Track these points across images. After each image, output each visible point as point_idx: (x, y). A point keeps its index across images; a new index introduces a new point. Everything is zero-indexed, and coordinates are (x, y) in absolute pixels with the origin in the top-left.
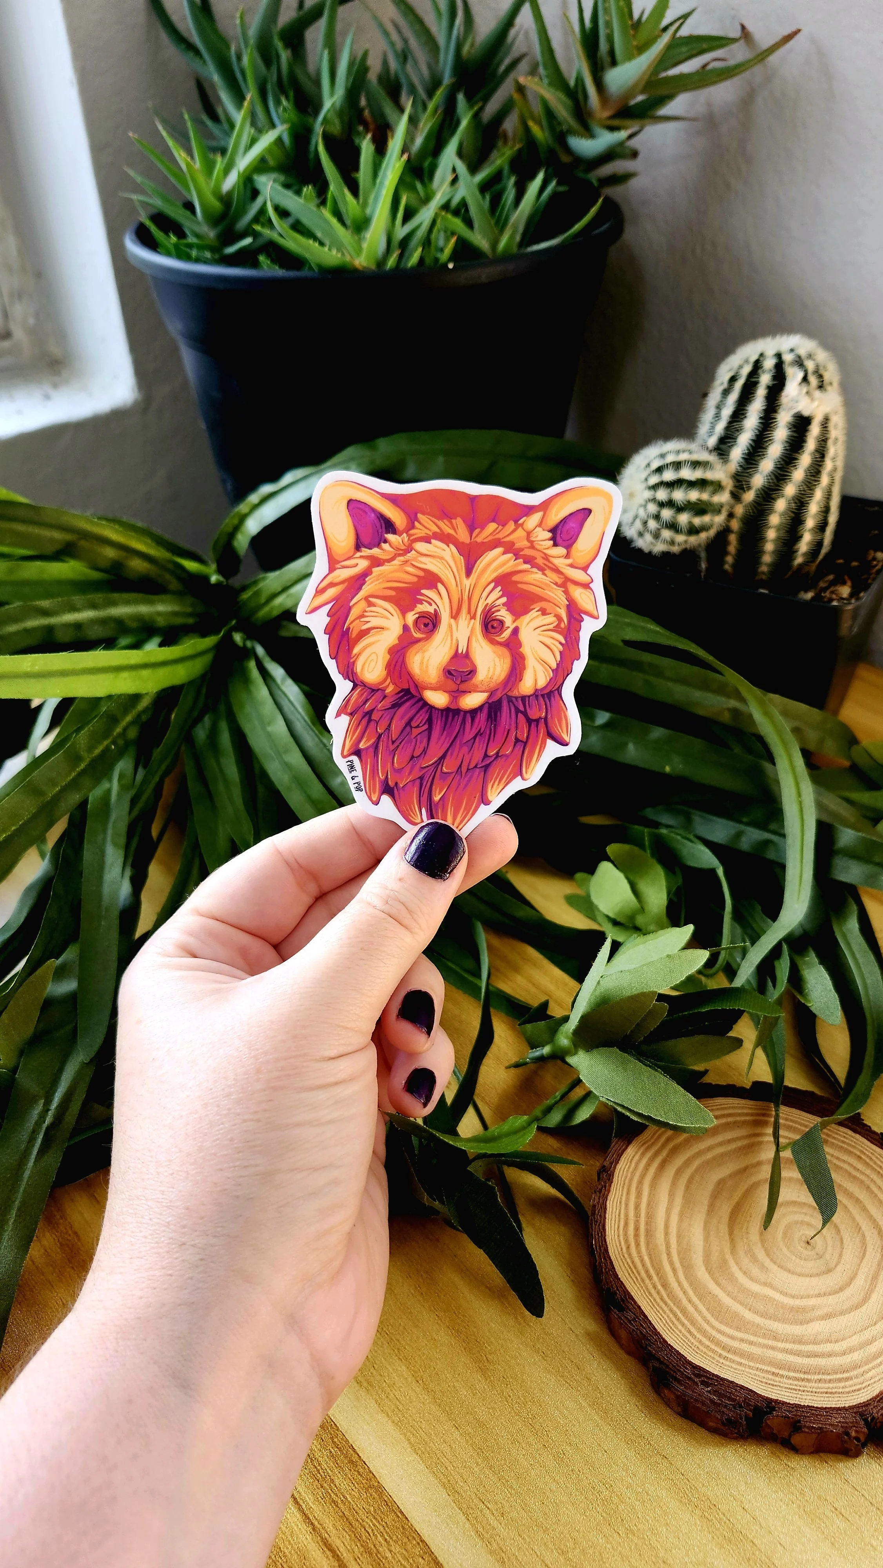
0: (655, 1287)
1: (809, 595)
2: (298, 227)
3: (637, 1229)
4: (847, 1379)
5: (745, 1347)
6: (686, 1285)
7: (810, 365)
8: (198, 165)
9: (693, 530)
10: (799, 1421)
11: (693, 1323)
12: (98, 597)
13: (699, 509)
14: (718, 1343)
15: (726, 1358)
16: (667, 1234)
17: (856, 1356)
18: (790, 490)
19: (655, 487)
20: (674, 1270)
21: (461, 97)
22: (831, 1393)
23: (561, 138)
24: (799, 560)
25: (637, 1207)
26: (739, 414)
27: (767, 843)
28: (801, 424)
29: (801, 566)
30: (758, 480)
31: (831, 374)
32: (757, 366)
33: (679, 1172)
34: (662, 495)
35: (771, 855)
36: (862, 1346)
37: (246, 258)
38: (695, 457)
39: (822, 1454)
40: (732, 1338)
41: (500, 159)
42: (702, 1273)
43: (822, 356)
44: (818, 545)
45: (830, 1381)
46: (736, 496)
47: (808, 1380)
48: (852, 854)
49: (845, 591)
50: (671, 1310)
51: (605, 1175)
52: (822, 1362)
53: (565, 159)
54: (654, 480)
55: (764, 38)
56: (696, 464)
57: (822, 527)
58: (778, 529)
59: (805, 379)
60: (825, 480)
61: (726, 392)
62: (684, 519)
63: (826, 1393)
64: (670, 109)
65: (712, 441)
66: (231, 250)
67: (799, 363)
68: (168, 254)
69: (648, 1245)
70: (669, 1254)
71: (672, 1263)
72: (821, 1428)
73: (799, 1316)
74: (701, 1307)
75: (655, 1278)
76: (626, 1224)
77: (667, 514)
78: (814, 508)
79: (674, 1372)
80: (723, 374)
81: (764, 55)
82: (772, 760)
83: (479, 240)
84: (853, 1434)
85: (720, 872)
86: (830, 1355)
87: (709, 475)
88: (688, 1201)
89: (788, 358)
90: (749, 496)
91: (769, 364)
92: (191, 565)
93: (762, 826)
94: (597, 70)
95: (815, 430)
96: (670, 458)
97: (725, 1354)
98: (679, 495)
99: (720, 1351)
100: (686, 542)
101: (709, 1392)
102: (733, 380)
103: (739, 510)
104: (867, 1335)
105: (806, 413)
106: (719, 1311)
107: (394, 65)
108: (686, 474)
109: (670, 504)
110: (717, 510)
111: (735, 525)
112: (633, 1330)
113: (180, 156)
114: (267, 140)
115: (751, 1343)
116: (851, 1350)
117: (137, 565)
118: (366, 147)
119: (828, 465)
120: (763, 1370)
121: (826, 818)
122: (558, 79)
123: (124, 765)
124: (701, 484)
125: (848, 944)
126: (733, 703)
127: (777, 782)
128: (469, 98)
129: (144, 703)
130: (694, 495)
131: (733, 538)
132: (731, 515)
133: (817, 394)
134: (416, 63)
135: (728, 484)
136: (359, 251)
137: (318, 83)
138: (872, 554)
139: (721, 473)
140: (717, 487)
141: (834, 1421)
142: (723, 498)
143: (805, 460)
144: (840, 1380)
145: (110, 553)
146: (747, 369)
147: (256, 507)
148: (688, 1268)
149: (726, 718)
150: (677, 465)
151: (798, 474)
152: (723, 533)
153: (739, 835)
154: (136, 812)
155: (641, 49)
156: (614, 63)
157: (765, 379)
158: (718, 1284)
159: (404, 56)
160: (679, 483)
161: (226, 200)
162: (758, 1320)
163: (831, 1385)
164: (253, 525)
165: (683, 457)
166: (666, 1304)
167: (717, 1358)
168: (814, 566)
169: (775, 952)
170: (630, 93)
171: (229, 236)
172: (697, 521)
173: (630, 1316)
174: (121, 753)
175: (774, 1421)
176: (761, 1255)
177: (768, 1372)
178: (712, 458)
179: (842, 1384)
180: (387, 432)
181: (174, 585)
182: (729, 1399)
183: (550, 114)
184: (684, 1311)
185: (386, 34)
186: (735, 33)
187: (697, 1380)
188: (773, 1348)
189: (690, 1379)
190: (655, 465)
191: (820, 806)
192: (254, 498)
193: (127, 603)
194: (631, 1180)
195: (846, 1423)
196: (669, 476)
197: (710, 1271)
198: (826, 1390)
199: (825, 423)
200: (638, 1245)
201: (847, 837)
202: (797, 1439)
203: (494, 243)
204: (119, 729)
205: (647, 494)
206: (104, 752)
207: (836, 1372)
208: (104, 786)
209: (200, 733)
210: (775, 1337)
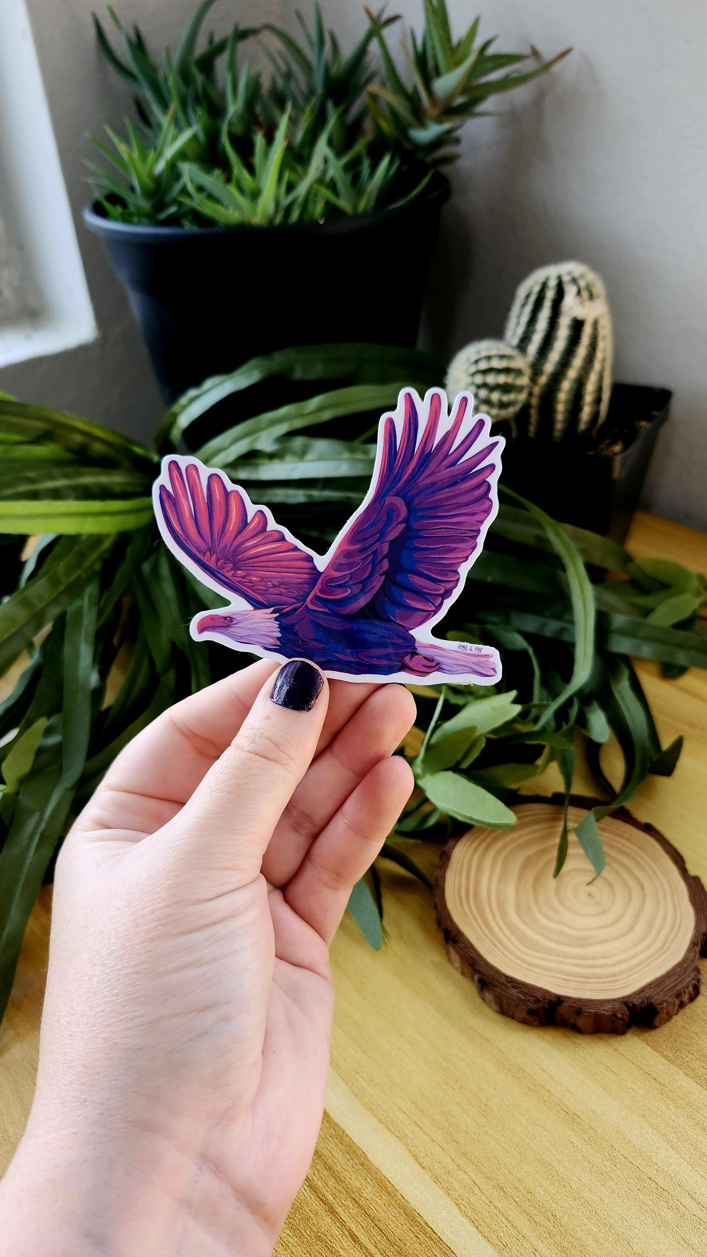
0: (479, 926)
1: (591, 453)
2: (211, 197)
3: (467, 890)
4: (615, 981)
5: (543, 963)
6: (502, 924)
7: (582, 283)
8: (136, 155)
9: (503, 405)
10: (581, 1009)
11: (506, 948)
12: (70, 470)
13: (506, 388)
14: (524, 961)
15: (529, 970)
16: (489, 892)
17: (623, 967)
18: (572, 373)
19: (473, 374)
20: (494, 916)
21: (330, 106)
22: (604, 990)
23: (403, 130)
24: (582, 426)
25: (468, 876)
26: (533, 320)
27: (562, 630)
28: (577, 325)
29: (584, 432)
30: (549, 367)
31: (599, 288)
32: (544, 286)
33: (498, 854)
34: (479, 379)
35: (566, 638)
36: (626, 960)
37: (173, 221)
38: (502, 352)
39: (599, 1034)
40: (534, 957)
41: (360, 147)
42: (513, 917)
43: (591, 277)
44: (595, 415)
45: (603, 983)
46: (534, 379)
47: (588, 983)
48: (624, 633)
49: (617, 448)
50: (491, 941)
51: (445, 858)
52: (599, 971)
53: (408, 146)
54: (473, 369)
55: (548, 52)
56: (502, 357)
57: (598, 401)
58: (567, 402)
59: (579, 293)
60: (597, 366)
61: (524, 305)
62: (495, 396)
63: (601, 990)
64: (483, 107)
65: (515, 341)
66: (163, 216)
67: (574, 281)
68: (115, 219)
69: (475, 899)
70: (490, 905)
71: (491, 911)
72: (596, 1013)
73: (583, 942)
74: (513, 938)
75: (479, 920)
76: (460, 888)
77: (483, 393)
78: (590, 387)
79: (493, 980)
80: (522, 292)
81: (547, 67)
82: (563, 568)
83: (344, 204)
84: (619, 1016)
85: (531, 651)
86: (604, 966)
87: (513, 365)
88: (505, 871)
89: (566, 279)
90: (543, 380)
91: (553, 283)
92: (138, 450)
93: (558, 617)
94: (427, 80)
95: (587, 331)
96: (484, 354)
97: (528, 967)
98: (491, 379)
99: (525, 966)
100: (498, 415)
101: (517, 992)
102: (528, 296)
103: (537, 390)
104: (631, 953)
105: (580, 316)
106: (525, 941)
107: (280, 83)
108: (496, 364)
109: (485, 385)
110: (520, 389)
111: (534, 401)
112: (464, 954)
113: (122, 148)
114: (186, 135)
115: (547, 960)
116: (619, 963)
117: (98, 448)
118: (259, 140)
119: (599, 355)
120: (555, 977)
121: (604, 608)
122: (399, 88)
123: (91, 590)
124: (507, 371)
125: (623, 699)
126: (536, 531)
127: (568, 585)
128: (337, 104)
129: (107, 544)
130: (502, 379)
131: (534, 413)
132: (530, 395)
133: (588, 304)
134: (297, 82)
135: (528, 372)
136: (254, 212)
137: (223, 97)
138: (637, 422)
139: (522, 363)
140: (518, 372)
141: (606, 1008)
142: (524, 381)
143: (582, 351)
144: (611, 982)
145: (78, 438)
146: (537, 289)
147: (185, 407)
148: (503, 913)
149: (531, 542)
150: (489, 358)
151: (578, 362)
152: (526, 407)
153: (543, 626)
154: (102, 621)
155: (458, 64)
156: (438, 73)
157: (550, 294)
158: (525, 923)
159: (288, 76)
160: (490, 370)
161: (157, 180)
162: (553, 945)
163: (604, 985)
164: (184, 420)
165: (493, 352)
166: (487, 937)
167: (523, 970)
168: (594, 432)
169: (569, 703)
170: (451, 96)
171: (160, 206)
172: (506, 398)
173: (462, 945)
174: (90, 579)
175: (563, 1010)
176: (555, 903)
177: (559, 978)
178: (514, 352)
179: (611, 984)
180: (280, 346)
181: (126, 463)
182: (531, 996)
183: (394, 114)
184: (500, 942)
185: (274, 61)
186: (526, 51)
187: (509, 985)
188: (563, 963)
189: (504, 984)
190: (474, 358)
191: (598, 600)
192: (183, 400)
193: (92, 474)
194: (463, 860)
195: (614, 1008)
196: (483, 365)
197: (519, 914)
198: (600, 988)
199: (596, 324)
200: (468, 900)
201: (619, 620)
202: (580, 1022)
203: (355, 206)
204: (87, 563)
205: (468, 380)
206: (78, 578)
207: (608, 977)
208: (78, 603)
209: (146, 567)
210: (565, 956)
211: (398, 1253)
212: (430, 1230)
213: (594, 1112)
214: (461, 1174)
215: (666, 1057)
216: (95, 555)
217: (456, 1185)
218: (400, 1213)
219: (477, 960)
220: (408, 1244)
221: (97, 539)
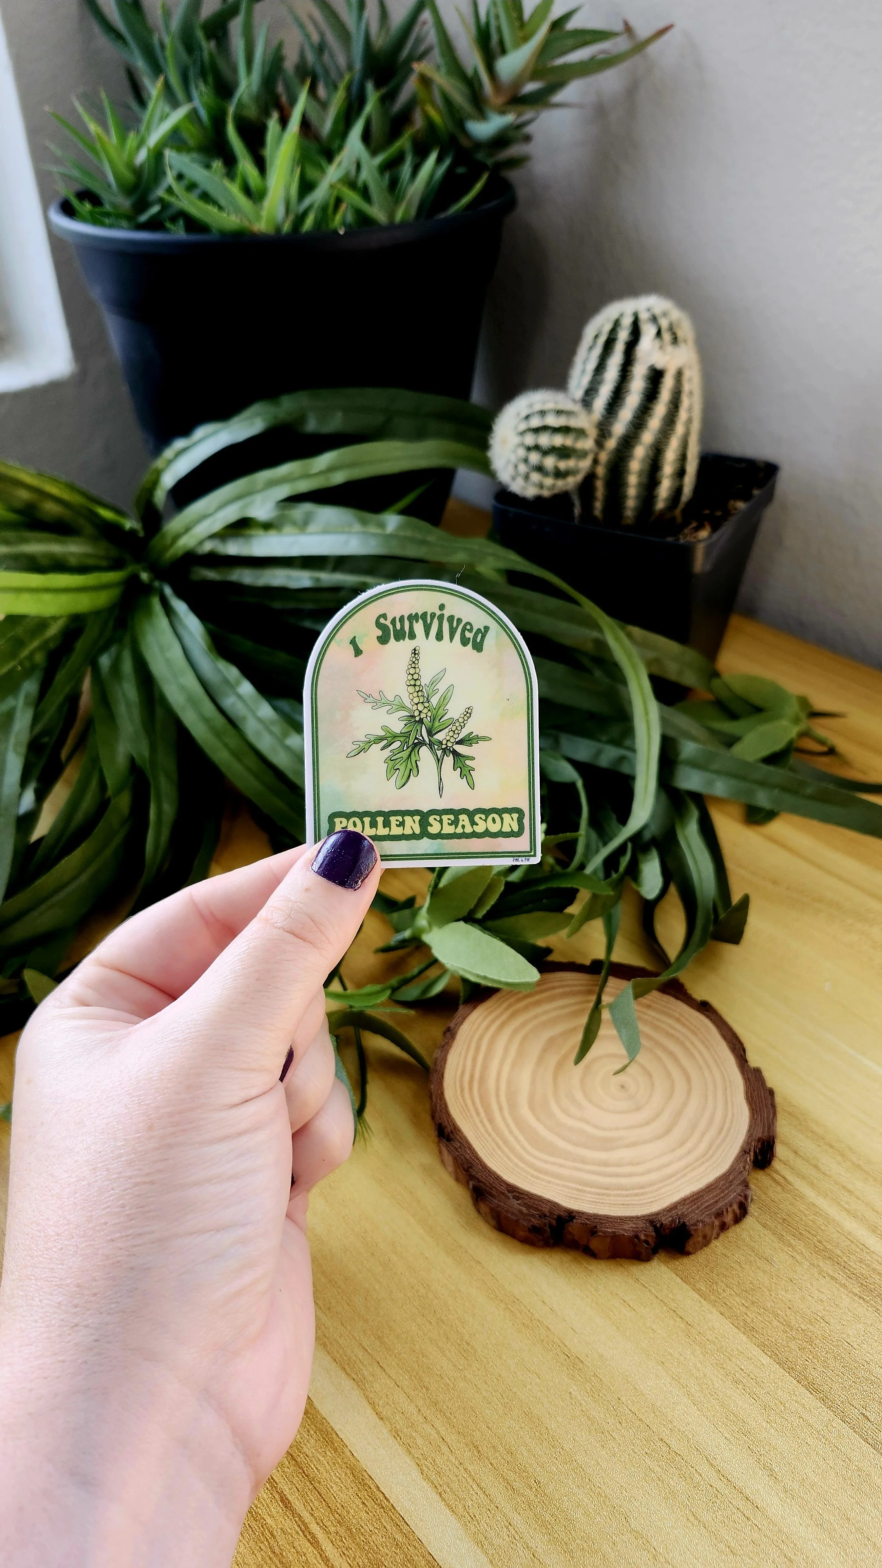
0: (481, 1122)
1: (670, 539)
2: (206, 197)
3: (472, 1077)
4: (642, 1194)
5: (556, 1169)
6: (510, 1120)
7: (664, 323)
8: (114, 139)
9: (559, 474)
10: (596, 1227)
11: (512, 1150)
12: (10, 535)
13: (563, 453)
14: (532, 1166)
15: (537, 1178)
16: (498, 1079)
17: (654, 1176)
18: (648, 437)
19: (522, 433)
20: (501, 1109)
21: (370, 87)
22: (627, 1205)
23: (460, 124)
24: (660, 505)
25: (474, 1060)
26: (600, 368)
27: (622, 759)
28: (656, 376)
29: (662, 513)
30: (619, 427)
31: (686, 330)
32: (617, 324)
33: (516, 1031)
34: (530, 440)
35: (625, 769)
36: (659, 1168)
37: (154, 225)
38: (561, 407)
39: (618, 1259)
40: (546, 1162)
41: (404, 142)
42: (525, 1111)
43: (676, 314)
44: (677, 492)
45: (627, 1196)
46: (600, 443)
47: (608, 1195)
48: (695, 764)
49: (704, 534)
50: (493, 1140)
51: (450, 1034)
52: (623, 1181)
53: (465, 142)
54: (523, 426)
55: (643, 31)
56: (559, 412)
57: (681, 473)
58: (640, 474)
59: (659, 334)
60: (680, 429)
61: (591, 348)
62: (550, 462)
63: (623, 1205)
64: (560, 97)
65: (579, 394)
66: (144, 218)
67: (654, 319)
68: (84, 220)
69: (480, 1088)
70: (498, 1096)
71: (499, 1103)
72: (614, 1232)
73: (607, 1144)
74: (521, 1138)
75: (483, 1114)
76: (463, 1073)
77: (534, 457)
78: (670, 455)
79: (491, 1189)
80: (590, 331)
81: (640, 47)
82: (624, 681)
83: (377, 213)
84: (643, 1237)
85: (580, 784)
86: (630, 1175)
87: (573, 423)
88: (521, 1054)
89: (644, 316)
90: (611, 444)
91: (627, 322)
92: (106, 514)
93: (617, 742)
94: (489, 59)
95: (668, 384)
96: (538, 407)
97: (536, 1174)
98: (545, 440)
99: (532, 1172)
100: (554, 486)
101: (519, 1204)
102: (596, 337)
103: (604, 457)
104: (665, 1159)
105: (659, 366)
106: (536, 1141)
107: (310, 57)
108: (552, 421)
109: (537, 448)
110: (583, 454)
111: (601, 471)
112: (458, 1156)
113: (93, 127)
114: (177, 116)
115: (561, 1166)
116: (649, 1172)
117: (51, 508)
118: (273, 124)
119: (683, 415)
120: (568, 1187)
121: (671, 733)
122: (455, 67)
123: (30, 687)
124: (565, 430)
125: (689, 847)
126: (595, 634)
127: (630, 702)
128: (378, 86)
129: (53, 630)
130: (558, 440)
131: (600, 485)
132: (596, 461)
133: (669, 348)
134: (332, 56)
135: (593, 433)
136: (258, 217)
137: (235, 70)
138: (732, 502)
139: (586, 421)
140: (580, 433)
141: (626, 1227)
142: (587, 444)
143: (660, 409)
144: (636, 1195)
145: (24, 495)
146: (608, 327)
147: (170, 462)
148: (513, 1106)
149: (589, 647)
150: (543, 413)
151: (655, 423)
152: (590, 478)
153: (598, 753)
155: (526, 39)
156: (503, 51)
157: (623, 336)
158: (538, 1119)
159: (321, 48)
160: (544, 428)
161: (138, 172)
162: (570, 1148)
163: (627, 1199)
164: (169, 480)
165: (550, 406)
166: (490, 1135)
167: (529, 1177)
168: (678, 512)
169: (621, 850)
170: (518, 82)
171: (141, 205)
172: (563, 465)
173: (457, 1145)
174: (27, 674)
175: (574, 1228)
176: (579, 1096)
177: (573, 1188)
178: (577, 408)
179: (637, 1198)
180: (290, 388)
181: (88, 529)
182: (536, 1209)
183: (448, 101)
184: (506, 1142)
185: (302, 26)
186: (618, 27)
187: (510, 1195)
188: (579, 1170)
189: (503, 1194)
190: (524, 413)
191: (664, 721)
192: (168, 453)
193: (40, 541)
194: (471, 1041)
195: (637, 1228)
196: (535, 422)
197: (532, 1108)
198: (622, 1202)
199: (679, 375)
200: (471, 1089)
201: (688, 749)
202: (595, 1244)
203: (391, 214)
204: (25, 653)
205: (516, 440)
206: (11, 671)
207: (633, 1189)
208: (10, 702)
209: (105, 661)
210: (583, 1161)
211: (339, 1522)
212: (382, 1498)
213: (601, 1356)
214: (428, 1428)
215: (698, 1291)
216: (35, 644)
217: (419, 1441)
218: (346, 1474)
219: (474, 1164)
220: (352, 1511)
221: (42, 624)
